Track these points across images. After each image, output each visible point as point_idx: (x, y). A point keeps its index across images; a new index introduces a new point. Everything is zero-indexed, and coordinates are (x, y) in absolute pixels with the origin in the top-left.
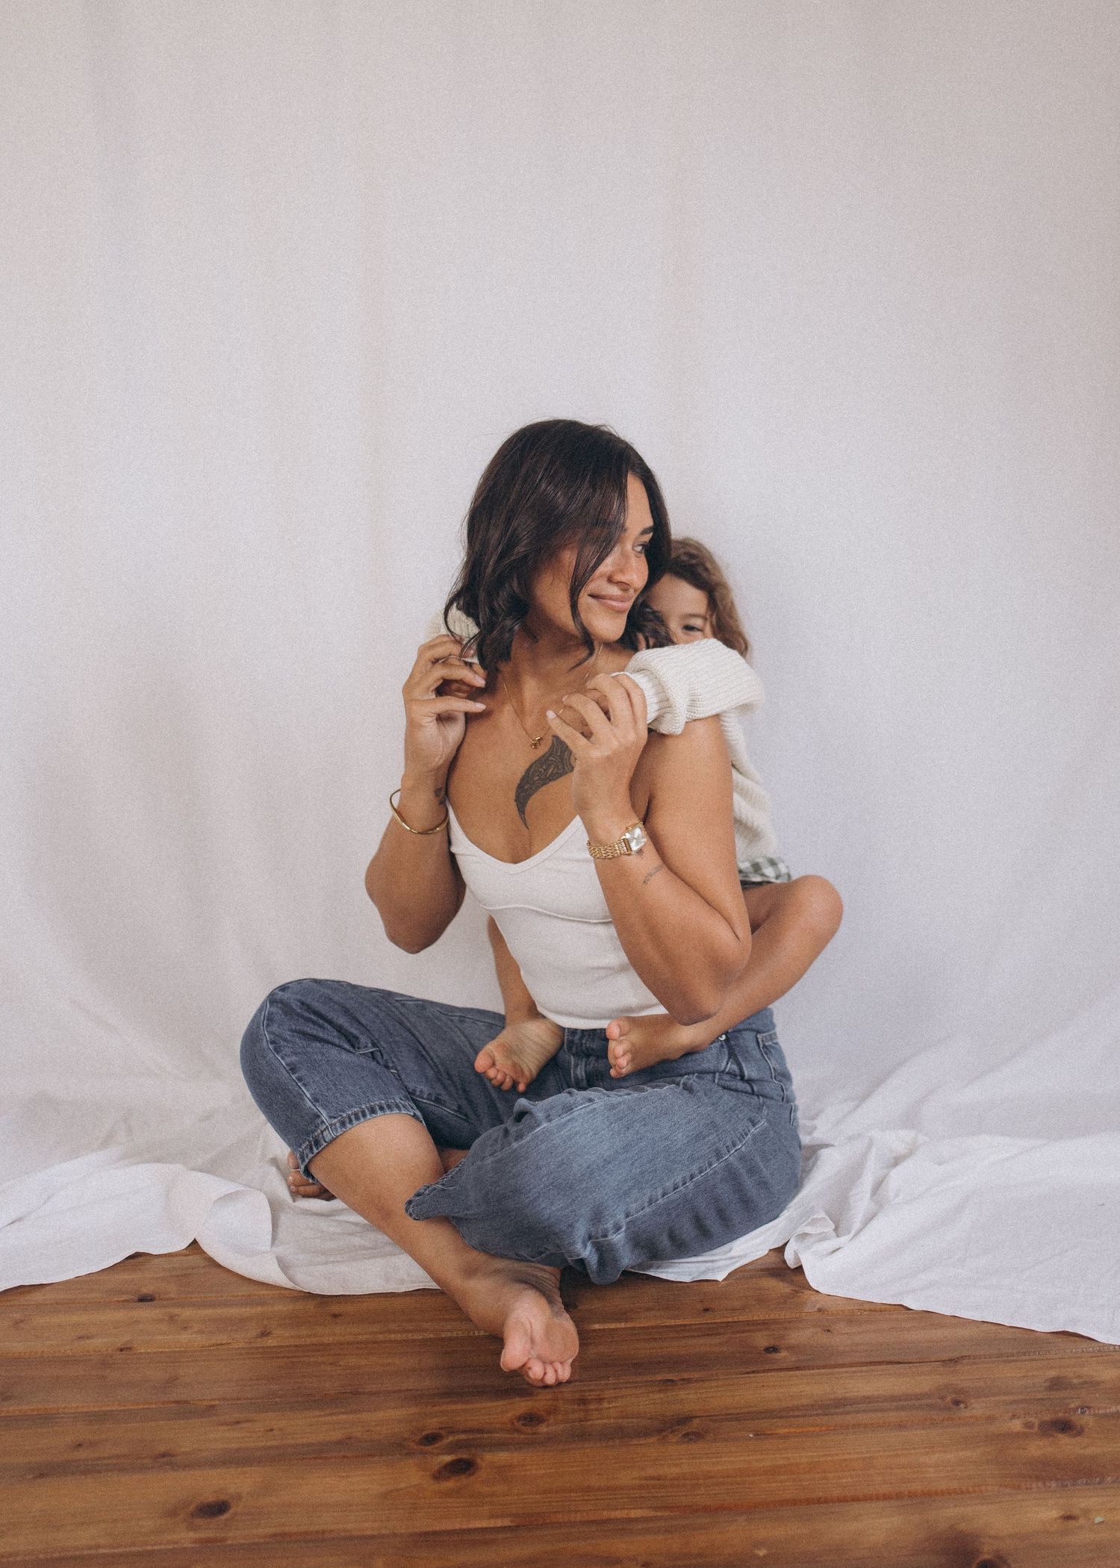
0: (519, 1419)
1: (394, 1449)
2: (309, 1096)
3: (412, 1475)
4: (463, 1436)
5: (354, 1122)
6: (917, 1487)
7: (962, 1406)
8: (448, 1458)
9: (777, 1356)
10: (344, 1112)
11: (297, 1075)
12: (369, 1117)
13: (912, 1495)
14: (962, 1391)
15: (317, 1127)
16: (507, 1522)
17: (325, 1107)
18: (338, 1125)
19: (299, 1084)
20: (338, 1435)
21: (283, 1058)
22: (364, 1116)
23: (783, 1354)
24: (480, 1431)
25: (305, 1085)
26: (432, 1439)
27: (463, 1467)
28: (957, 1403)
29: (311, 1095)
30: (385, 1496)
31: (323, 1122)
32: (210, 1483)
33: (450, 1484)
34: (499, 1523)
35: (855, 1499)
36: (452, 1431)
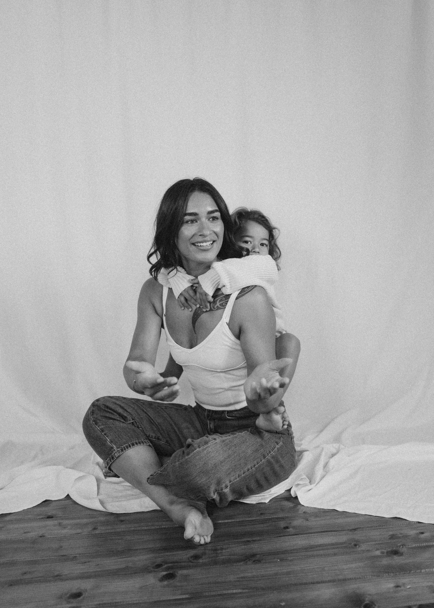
0: (192, 557)
1: (145, 570)
2: (109, 440)
3: (151, 580)
4: (170, 565)
5: (126, 449)
6: (341, 577)
7: (358, 546)
8: (165, 573)
9: (288, 530)
10: (122, 446)
11: (104, 433)
12: (132, 447)
13: (339, 580)
14: (358, 541)
15: (112, 452)
16: (187, 596)
17: (115, 445)
18: (120, 451)
19: (105, 436)
20: (123, 566)
21: (99, 427)
22: (130, 447)
23: (291, 529)
24: (177, 562)
25: (107, 436)
26: (159, 566)
27: (170, 576)
28: (355, 545)
29: (110, 440)
30: (141, 588)
31: (114, 450)
32: (75, 586)
33: (166, 583)
34: (184, 596)
35: (318, 583)
36: (166, 563)
